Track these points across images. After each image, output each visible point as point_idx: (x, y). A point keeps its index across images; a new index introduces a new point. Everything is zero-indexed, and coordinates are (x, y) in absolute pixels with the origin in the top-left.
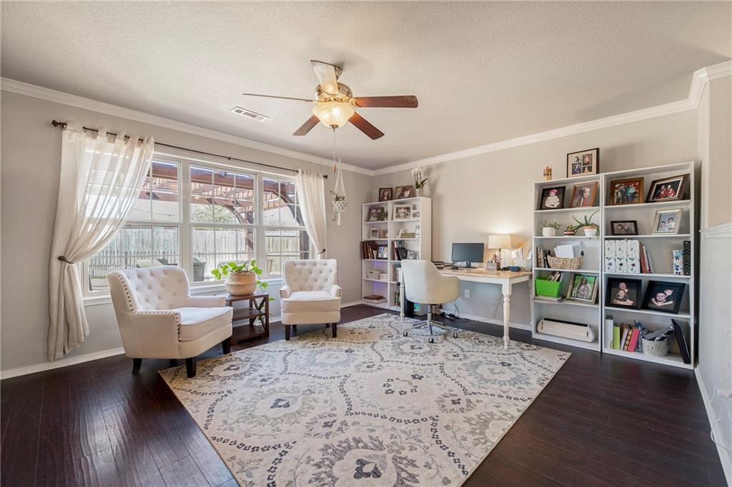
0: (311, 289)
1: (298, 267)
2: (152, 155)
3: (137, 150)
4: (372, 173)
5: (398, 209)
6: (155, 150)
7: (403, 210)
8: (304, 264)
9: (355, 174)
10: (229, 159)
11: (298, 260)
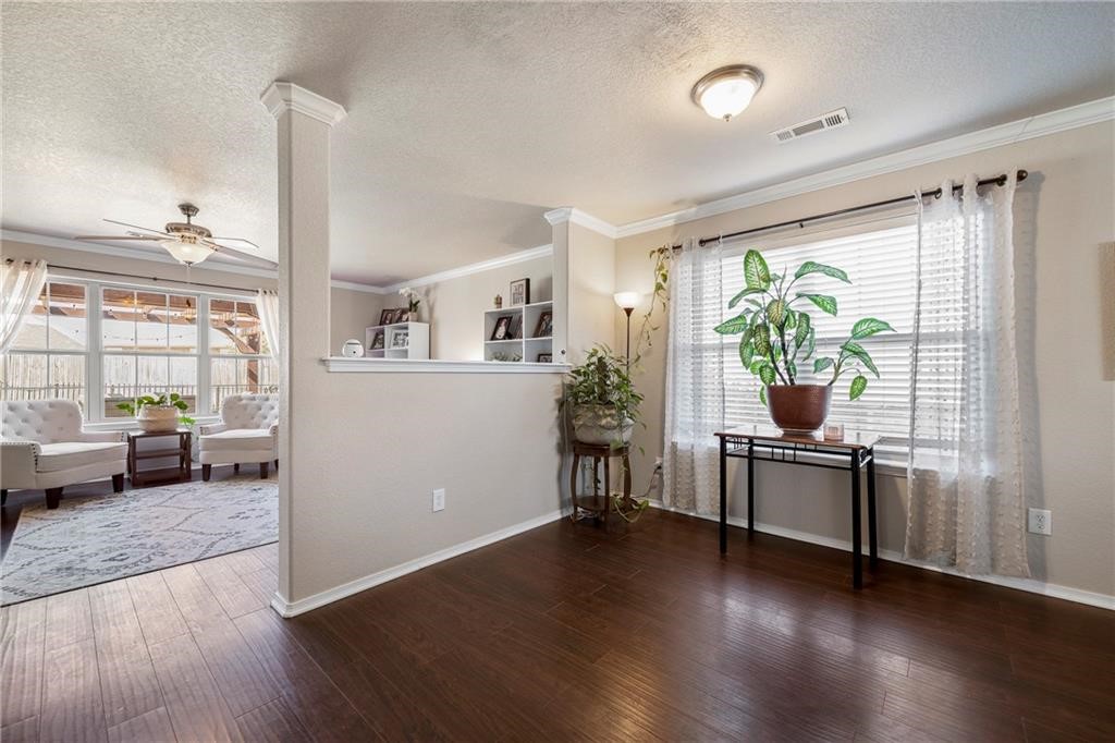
0: (258, 427)
1: (244, 402)
2: (44, 277)
3: (23, 274)
4: (381, 291)
5: (397, 335)
6: (49, 272)
7: (401, 337)
8: (254, 399)
9: (355, 293)
10: (155, 279)
11: (246, 394)
